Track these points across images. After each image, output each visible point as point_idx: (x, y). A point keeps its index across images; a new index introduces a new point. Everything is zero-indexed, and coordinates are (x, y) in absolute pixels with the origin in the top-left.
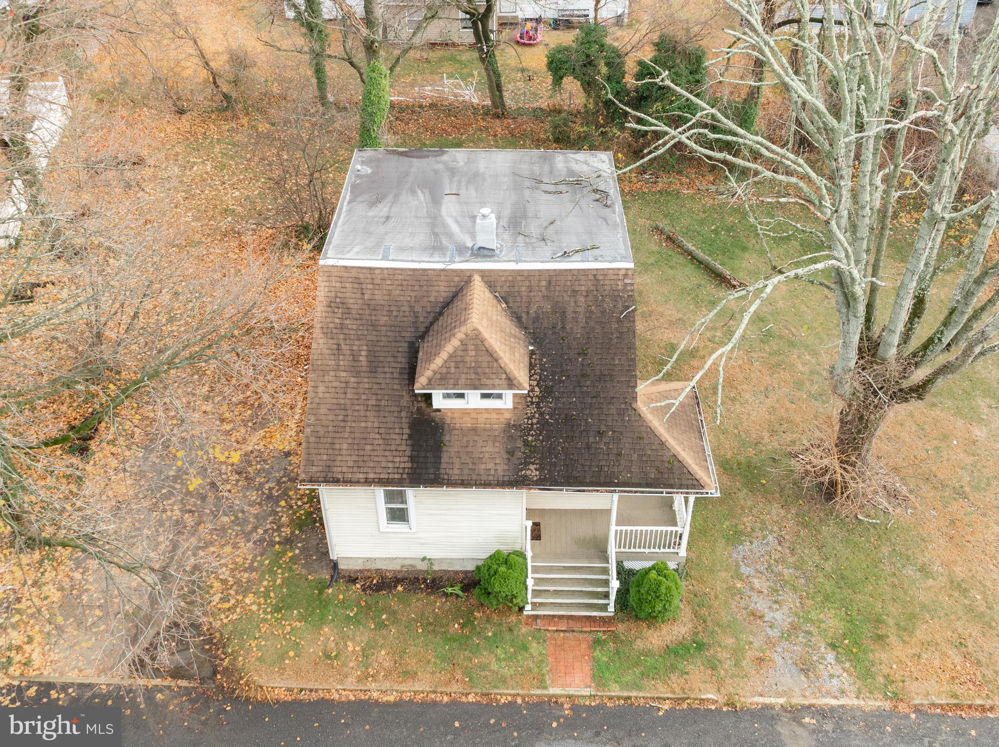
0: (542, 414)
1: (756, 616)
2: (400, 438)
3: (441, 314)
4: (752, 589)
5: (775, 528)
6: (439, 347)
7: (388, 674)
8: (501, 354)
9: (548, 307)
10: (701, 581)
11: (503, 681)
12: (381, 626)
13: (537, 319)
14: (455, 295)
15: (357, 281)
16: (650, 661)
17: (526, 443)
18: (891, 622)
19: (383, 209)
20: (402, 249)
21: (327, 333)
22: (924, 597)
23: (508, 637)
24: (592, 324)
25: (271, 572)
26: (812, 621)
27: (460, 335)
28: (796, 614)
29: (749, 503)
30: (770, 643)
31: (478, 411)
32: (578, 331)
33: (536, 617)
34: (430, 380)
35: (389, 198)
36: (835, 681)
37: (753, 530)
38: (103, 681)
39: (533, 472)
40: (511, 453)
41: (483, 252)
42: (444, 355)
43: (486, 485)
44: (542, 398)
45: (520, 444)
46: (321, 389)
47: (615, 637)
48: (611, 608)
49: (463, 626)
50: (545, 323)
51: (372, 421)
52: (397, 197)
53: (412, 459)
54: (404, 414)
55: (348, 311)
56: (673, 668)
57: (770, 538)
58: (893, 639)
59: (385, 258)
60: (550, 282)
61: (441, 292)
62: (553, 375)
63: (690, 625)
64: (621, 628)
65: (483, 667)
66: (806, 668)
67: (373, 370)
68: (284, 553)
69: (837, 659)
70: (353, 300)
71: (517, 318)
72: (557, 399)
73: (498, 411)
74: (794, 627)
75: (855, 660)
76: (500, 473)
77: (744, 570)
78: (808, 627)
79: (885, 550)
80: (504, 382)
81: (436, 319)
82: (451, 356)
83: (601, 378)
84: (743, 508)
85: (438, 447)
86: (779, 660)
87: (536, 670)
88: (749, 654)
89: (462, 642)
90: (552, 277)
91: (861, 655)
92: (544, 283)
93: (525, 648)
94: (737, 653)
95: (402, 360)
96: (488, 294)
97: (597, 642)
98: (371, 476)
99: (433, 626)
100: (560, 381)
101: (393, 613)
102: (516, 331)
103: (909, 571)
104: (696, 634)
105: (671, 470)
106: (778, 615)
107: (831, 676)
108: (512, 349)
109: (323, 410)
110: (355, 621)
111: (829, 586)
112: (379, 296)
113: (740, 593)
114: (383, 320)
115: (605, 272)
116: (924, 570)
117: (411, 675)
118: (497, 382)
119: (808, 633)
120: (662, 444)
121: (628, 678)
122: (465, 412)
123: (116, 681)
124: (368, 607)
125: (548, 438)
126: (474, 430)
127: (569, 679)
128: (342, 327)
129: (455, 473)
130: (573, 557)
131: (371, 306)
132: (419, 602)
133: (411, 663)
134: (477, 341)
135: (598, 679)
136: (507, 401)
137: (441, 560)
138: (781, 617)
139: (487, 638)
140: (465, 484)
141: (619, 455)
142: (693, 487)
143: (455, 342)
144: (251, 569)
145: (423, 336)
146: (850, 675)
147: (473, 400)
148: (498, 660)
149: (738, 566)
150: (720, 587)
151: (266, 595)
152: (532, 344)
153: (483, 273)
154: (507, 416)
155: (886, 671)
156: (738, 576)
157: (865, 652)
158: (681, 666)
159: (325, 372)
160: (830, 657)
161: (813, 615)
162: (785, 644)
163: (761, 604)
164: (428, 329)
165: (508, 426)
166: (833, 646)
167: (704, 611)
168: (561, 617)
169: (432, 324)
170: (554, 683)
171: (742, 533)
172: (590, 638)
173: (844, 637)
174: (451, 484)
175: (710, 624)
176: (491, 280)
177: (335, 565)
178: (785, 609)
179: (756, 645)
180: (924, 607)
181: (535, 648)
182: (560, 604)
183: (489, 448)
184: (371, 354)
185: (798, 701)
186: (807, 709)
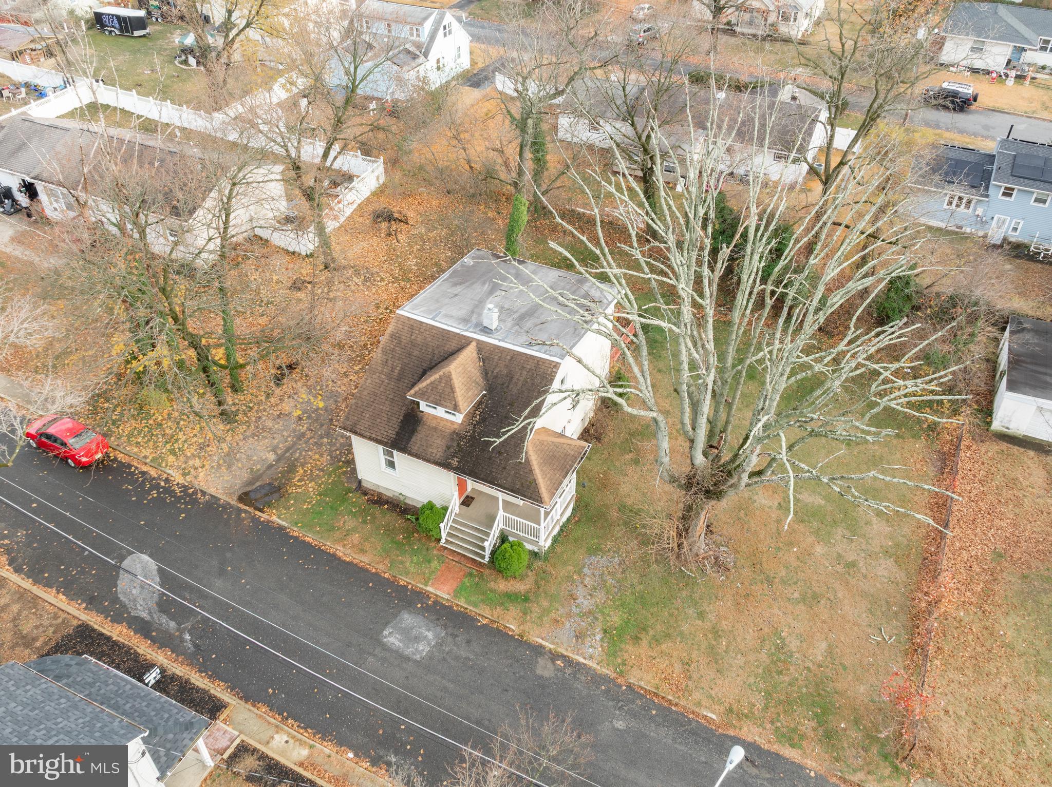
0: (474, 432)
1: (573, 597)
2: (396, 422)
3: (446, 358)
4: (582, 582)
5: (624, 555)
6: (431, 376)
7: (353, 546)
8: (457, 390)
9: (505, 372)
10: (554, 566)
11: (407, 573)
12: (365, 522)
13: (496, 377)
14: (459, 350)
15: (412, 327)
16: (491, 595)
17: (459, 445)
18: (651, 633)
19: (458, 289)
20: (446, 316)
21: (384, 352)
22: (685, 628)
23: (424, 552)
24: (524, 389)
25: (330, 475)
26: (603, 614)
27: (441, 373)
28: (597, 606)
29: (619, 535)
30: (569, 615)
31: (442, 419)
32: (515, 391)
33: (446, 548)
34: (416, 393)
35: (467, 284)
36: (591, 650)
37: (609, 551)
38: (224, 498)
39: (455, 462)
40: (448, 447)
41: (486, 330)
42: (428, 382)
43: (428, 461)
44: (477, 423)
45: (455, 444)
46: (369, 381)
47: (481, 576)
48: (487, 559)
49: (404, 538)
50: (500, 381)
51: (386, 408)
52: (473, 284)
53: (398, 434)
54: (404, 408)
55: (400, 343)
56: (502, 604)
57: (616, 559)
58: (644, 642)
59: (433, 319)
60: (512, 358)
61: (453, 346)
62: (491, 411)
63: (528, 587)
64: (487, 572)
65: (402, 563)
66: (579, 636)
67: (399, 379)
68: (341, 467)
69: (602, 640)
70: (405, 338)
71: (485, 373)
73: (452, 423)
74: (590, 612)
75: (612, 643)
76: (438, 456)
77: (586, 570)
78: (599, 616)
79: (684, 594)
80: (452, 406)
81: (443, 360)
82: (431, 383)
84: (613, 536)
85: (413, 431)
86: (567, 625)
87: (427, 575)
88: (552, 615)
89: (399, 545)
90: (515, 355)
91: (618, 644)
92: (509, 357)
93: (429, 562)
94: (545, 612)
95: (416, 378)
96: (475, 355)
97: (471, 575)
98: (377, 438)
99: (389, 532)
100: (492, 416)
101: (374, 518)
102: (480, 380)
103: (691, 612)
104: (528, 592)
105: (529, 487)
106: (586, 602)
107: (591, 646)
108: (468, 389)
109: (365, 393)
110: (354, 515)
111: (629, 599)
112: (420, 339)
113: (573, 581)
114: (416, 353)
115: (544, 361)
116: (701, 615)
117: (363, 551)
118: (449, 404)
119: (596, 619)
120: (531, 471)
121: (473, 599)
122: (435, 417)
123: (230, 500)
124: (364, 510)
125: (471, 446)
126: (435, 429)
127: (441, 586)
128: (393, 350)
129: (415, 449)
130: (480, 523)
131: (413, 344)
132: (392, 519)
133: (367, 546)
135: (457, 594)
136: (459, 418)
138: (586, 603)
139: (413, 549)
140: (417, 456)
141: (504, 468)
142: (537, 501)
143: (437, 376)
144: (322, 470)
145: (431, 369)
146: (603, 650)
147: (440, 412)
148: (412, 562)
149: (584, 566)
150: (563, 573)
151: (320, 486)
152: (486, 390)
153: (478, 342)
154: (456, 426)
155: (626, 656)
156: (579, 572)
157: (621, 642)
158: (507, 605)
159: (375, 373)
160: (599, 636)
161: (606, 611)
162: (579, 619)
163: (580, 592)
164: (436, 365)
165: (454, 432)
166: (605, 631)
167: (543, 583)
168: (459, 554)
169: (439, 362)
170: (433, 585)
171: (601, 550)
172: (468, 570)
173: (615, 629)
174: (410, 454)
175: (541, 590)
176: (481, 346)
177: (360, 482)
178: (593, 601)
179: (561, 611)
180: (681, 634)
181: (435, 564)
182: (461, 546)
183: (438, 441)
184: (402, 370)
185: (562, 651)
186: (563, 656)
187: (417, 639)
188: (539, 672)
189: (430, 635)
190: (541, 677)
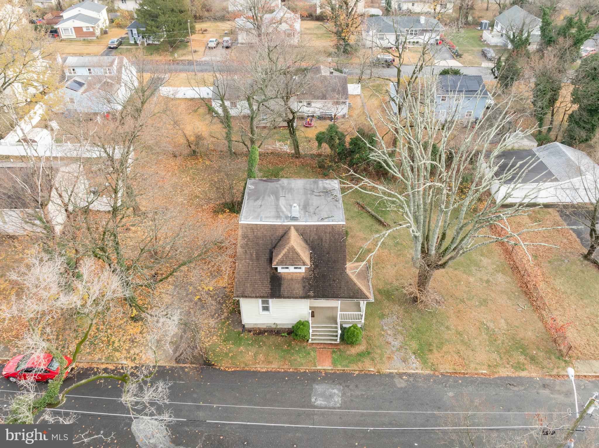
0: (314, 274)
1: (388, 343)
2: (267, 282)
3: (280, 240)
4: (387, 334)
5: (396, 313)
6: (280, 252)
7: (263, 362)
8: (301, 254)
9: (316, 237)
10: (370, 331)
11: (302, 364)
12: (260, 346)
13: (313, 242)
14: (285, 233)
15: (252, 229)
16: (352, 358)
17: (309, 284)
18: (435, 345)
20: (266, 217)
21: (242, 247)
22: (446, 337)
23: (303, 350)
24: (331, 243)
25: (222, 329)
26: (407, 345)
27: (287, 248)
28: (402, 343)
29: (388, 305)
30: (393, 352)
31: (293, 273)
32: (327, 246)
33: (313, 343)
34: (277, 263)
35: (261, 198)
36: (414, 365)
37: (388, 314)
39: (311, 293)
40: (304, 287)
41: (294, 219)
42: (282, 254)
43: (296, 298)
44: (314, 269)
45: (307, 284)
46: (240, 266)
47: (340, 350)
48: (338, 340)
49: (288, 347)
50: (316, 243)
51: (258, 277)
52: (264, 197)
53: (271, 289)
54: (268, 274)
56: (359, 360)
57: (394, 317)
58: (435, 351)
59: (261, 221)
60: (317, 229)
61: (280, 232)
62: (318, 260)
63: (365, 346)
64: (342, 347)
65: (295, 360)
66: (405, 360)
67: (258, 259)
68: (226, 322)
69: (415, 358)
71: (306, 241)
72: (320, 269)
73: (300, 273)
74: (401, 347)
75: (422, 358)
76: (301, 294)
77: (385, 328)
78: (406, 347)
79: (434, 321)
80: (302, 263)
81: (279, 242)
82: (284, 255)
83: (335, 262)
84: (385, 307)
85: (280, 285)
86: (395, 357)
87: (313, 361)
88: (385, 356)
89: (288, 352)
90: (318, 227)
91: (424, 356)
92: (315, 229)
93: (309, 354)
94: (381, 356)
95: (267, 256)
96: (296, 233)
97: (334, 352)
98: (258, 295)
99: (278, 347)
100: (321, 263)
101: (264, 342)
102: (306, 246)
103: (443, 328)
104: (367, 349)
105: (358, 293)
106: (396, 343)
107: (413, 363)
108: (304, 252)
109: (241, 273)
110: (252, 345)
111: (414, 333)
113: (383, 335)
114: (261, 242)
115: (336, 225)
116: (448, 328)
117: (270, 363)
118: (299, 263)
119: (406, 349)
120: (355, 284)
121: (344, 363)
122: (289, 273)
124: (256, 340)
125: (317, 282)
126: (292, 279)
127: (324, 364)
129: (286, 294)
130: (325, 323)
132: (273, 339)
133: (271, 359)
134: (293, 249)
135: (334, 364)
136: (303, 270)
137: (280, 324)
138: (397, 343)
139: (296, 350)
140: (289, 297)
141: (340, 288)
142: (365, 298)
143: (286, 250)
145: (274, 248)
146: (419, 363)
147: (292, 269)
148: (300, 357)
149: (383, 326)
150: (376, 333)
151: (220, 336)
152: (311, 250)
153: (294, 226)
154: (303, 275)
155: (432, 361)
156: (383, 330)
158: (362, 360)
160: (413, 357)
161: (408, 343)
162: (398, 353)
163: (390, 339)
164: (276, 245)
165: (303, 278)
166: (414, 353)
167: (371, 342)
168: (321, 343)
169: (277, 243)
170: (319, 365)
171: (384, 315)
172: (331, 350)
173: (418, 350)
174: (284, 298)
175: (372, 345)
176: (297, 228)
177: (244, 326)
178: (398, 341)
179: (388, 353)
180: (446, 340)
181: (312, 354)
182: (321, 339)
183: (297, 286)
184: (257, 253)
185: (401, 371)
186: (404, 374)
187: (331, 396)
188: (399, 386)
189: (336, 391)
190: (401, 388)
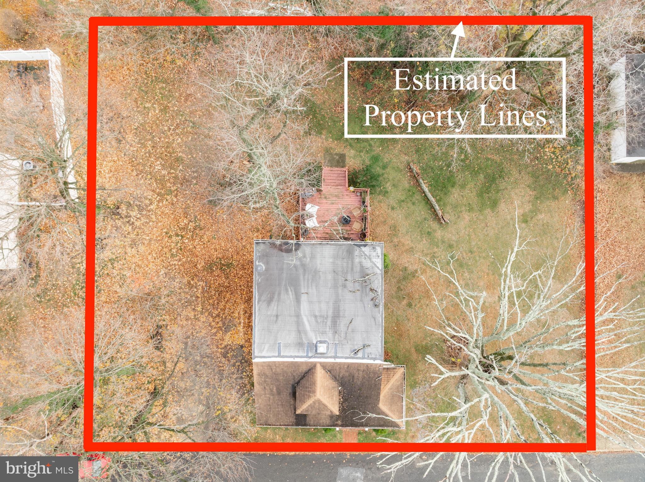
0: (343, 407)
3: (304, 376)
8: (328, 404)
9: (347, 374)
13: (343, 378)
14: (310, 370)
15: (269, 366)
19: (274, 307)
20: (286, 346)
21: (260, 384)
24: (364, 381)
27: (312, 399)
32: (359, 383)
34: (302, 411)
39: (339, 422)
40: (331, 417)
42: (306, 405)
43: (323, 426)
44: (343, 402)
45: (335, 416)
51: (280, 409)
53: (296, 419)
54: (292, 406)
55: (267, 376)
59: (279, 355)
60: (348, 366)
61: (304, 369)
62: (348, 395)
67: (279, 393)
70: (268, 373)
71: (335, 378)
72: (349, 403)
76: (328, 423)
80: (329, 413)
82: (309, 405)
83: (367, 397)
92: (346, 366)
95: (290, 390)
96: (323, 372)
98: (282, 424)
102: (334, 384)
105: (389, 422)
108: (333, 396)
109: (261, 406)
112: (279, 370)
114: (281, 378)
115: (371, 365)
118: (327, 412)
125: (345, 413)
129: (311, 423)
131: (276, 374)
134: (319, 401)
140: (315, 426)
142: (396, 427)
143: (311, 402)
145: (297, 384)
152: (340, 386)
153: (321, 363)
159: (261, 396)
164: (299, 381)
169: (301, 379)
174: (310, 426)
176: (324, 366)
184: (278, 389)
187: (354, 480)
189: (359, 474)
